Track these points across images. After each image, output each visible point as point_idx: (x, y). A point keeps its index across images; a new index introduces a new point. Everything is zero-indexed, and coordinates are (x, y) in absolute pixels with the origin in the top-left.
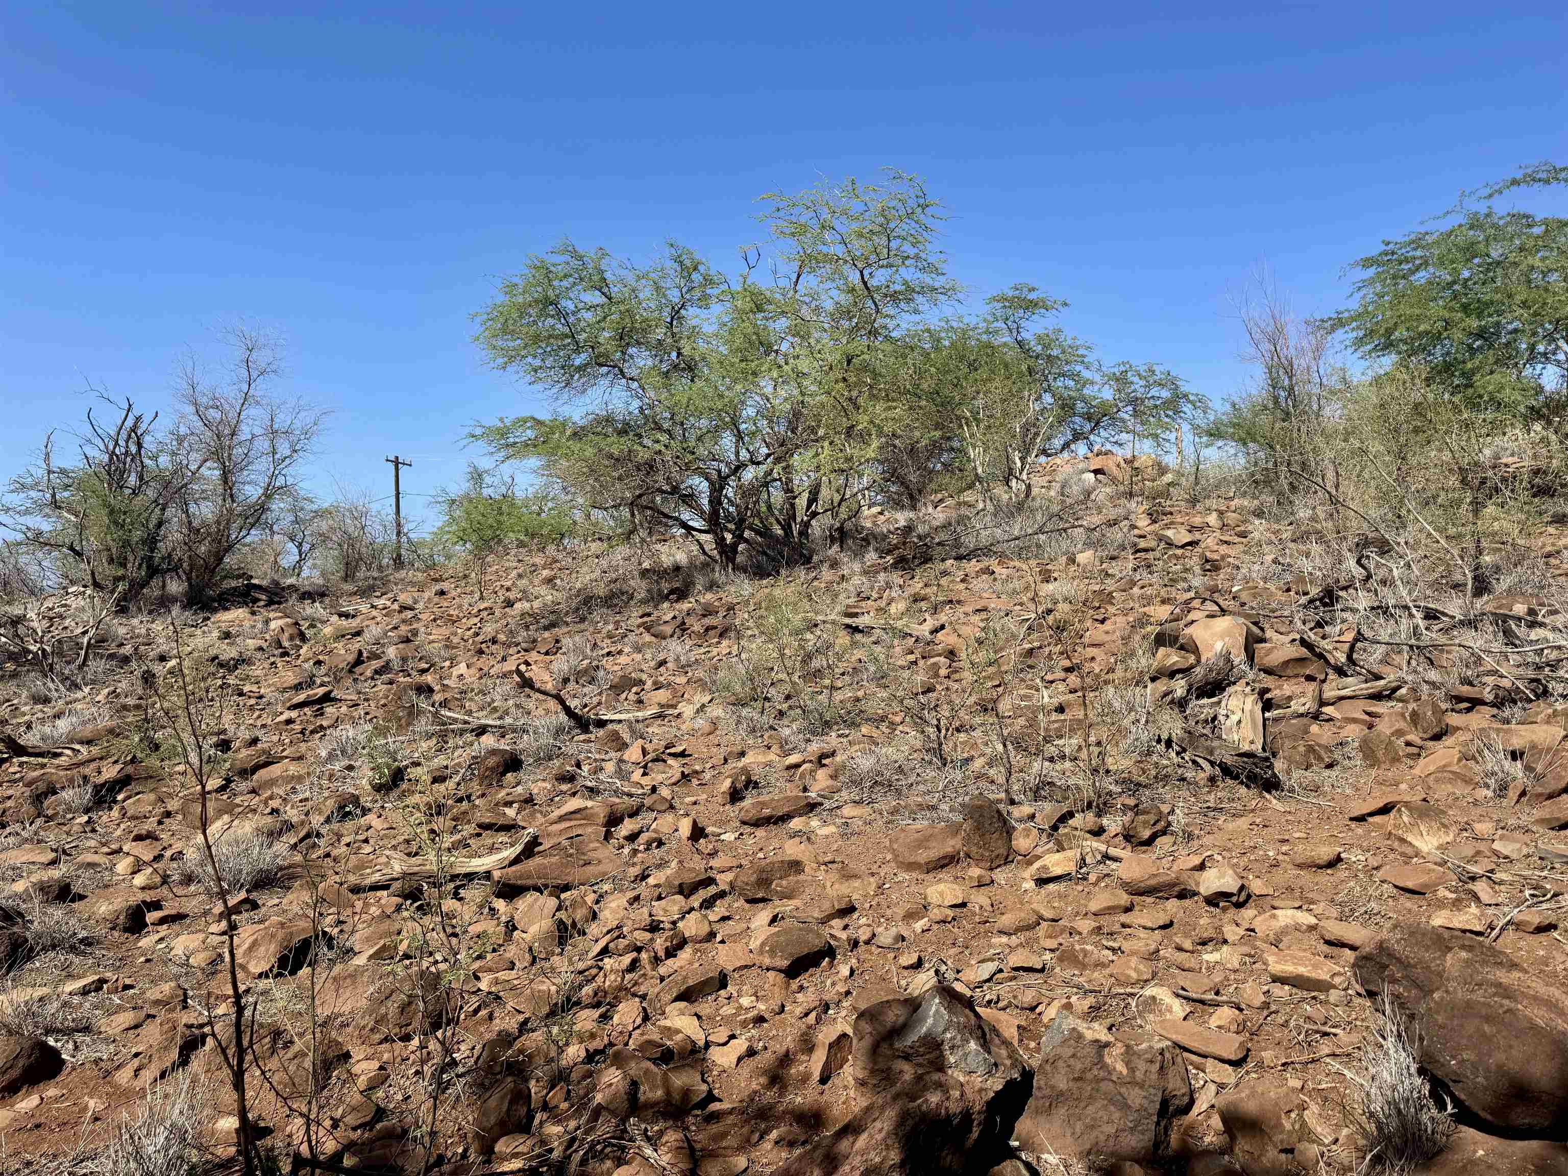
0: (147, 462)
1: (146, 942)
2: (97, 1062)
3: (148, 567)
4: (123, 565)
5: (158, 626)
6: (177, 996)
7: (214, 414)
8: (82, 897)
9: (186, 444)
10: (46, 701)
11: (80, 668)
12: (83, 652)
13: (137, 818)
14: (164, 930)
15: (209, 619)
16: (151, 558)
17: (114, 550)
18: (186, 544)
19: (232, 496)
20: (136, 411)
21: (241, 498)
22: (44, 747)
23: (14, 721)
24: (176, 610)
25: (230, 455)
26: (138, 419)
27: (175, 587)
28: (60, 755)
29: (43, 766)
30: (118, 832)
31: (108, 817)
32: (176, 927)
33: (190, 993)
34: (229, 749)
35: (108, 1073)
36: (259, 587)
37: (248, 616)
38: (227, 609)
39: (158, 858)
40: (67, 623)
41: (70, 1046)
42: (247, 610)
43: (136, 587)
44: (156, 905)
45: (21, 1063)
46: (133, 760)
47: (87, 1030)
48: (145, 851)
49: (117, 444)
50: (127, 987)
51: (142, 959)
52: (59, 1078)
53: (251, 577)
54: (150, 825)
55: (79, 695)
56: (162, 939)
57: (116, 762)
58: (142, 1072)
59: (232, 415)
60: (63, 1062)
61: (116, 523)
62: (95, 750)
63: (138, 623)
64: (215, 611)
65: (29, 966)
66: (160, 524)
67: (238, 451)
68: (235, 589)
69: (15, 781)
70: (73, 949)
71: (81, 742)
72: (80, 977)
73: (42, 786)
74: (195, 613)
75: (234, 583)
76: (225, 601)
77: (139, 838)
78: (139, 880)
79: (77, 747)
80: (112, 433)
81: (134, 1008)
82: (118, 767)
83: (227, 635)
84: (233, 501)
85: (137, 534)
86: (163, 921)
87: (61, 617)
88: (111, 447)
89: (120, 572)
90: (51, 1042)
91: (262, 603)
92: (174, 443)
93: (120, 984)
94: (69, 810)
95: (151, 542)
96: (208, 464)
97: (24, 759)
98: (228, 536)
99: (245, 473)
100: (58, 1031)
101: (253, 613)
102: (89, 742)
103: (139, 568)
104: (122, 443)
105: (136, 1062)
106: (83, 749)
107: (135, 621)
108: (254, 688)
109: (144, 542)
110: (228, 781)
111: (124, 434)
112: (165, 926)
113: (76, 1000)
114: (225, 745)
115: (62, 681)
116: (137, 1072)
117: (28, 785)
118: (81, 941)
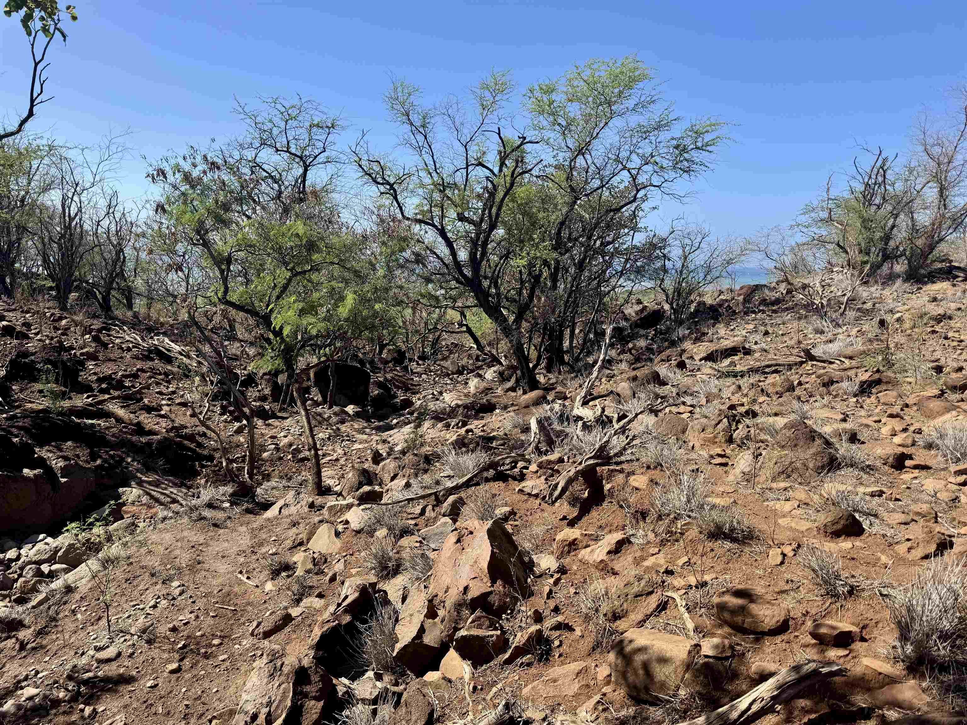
0: (888, 187)
1: (906, 476)
2: (884, 536)
3: (883, 256)
4: (868, 254)
5: (887, 292)
6: (930, 513)
7: (936, 150)
8: (863, 443)
9: (915, 173)
10: (822, 332)
11: (842, 314)
12: (843, 307)
13: (887, 404)
14: (916, 473)
15: (921, 288)
16: (885, 249)
17: (863, 245)
18: (909, 239)
19: (945, 205)
20: (884, 155)
21: (951, 206)
22: (825, 357)
23: (805, 342)
24: (899, 282)
25: (946, 177)
26: (885, 160)
27: (900, 267)
28: (833, 363)
29: (824, 368)
30: (877, 411)
31: (870, 401)
32: (924, 473)
33: (940, 515)
34: (941, 372)
35: (890, 545)
36: (959, 268)
37: (951, 287)
38: (934, 282)
39: (905, 430)
40: (832, 289)
41: (868, 522)
42: (949, 283)
43: (876, 267)
44: (910, 457)
45: (842, 522)
46: (878, 371)
47: (876, 516)
48: (897, 425)
49: (870, 177)
50: (897, 500)
51: (905, 486)
52: (862, 537)
53: (952, 261)
54: (896, 409)
55: (840, 330)
56: (916, 478)
57: (866, 371)
58: (913, 551)
59: (951, 148)
60: (864, 530)
61: (865, 228)
62: (854, 363)
63: (875, 290)
64: (926, 283)
65: (838, 472)
66: (893, 227)
67: (953, 174)
68: (940, 269)
69: (809, 374)
70: (863, 469)
71: (846, 358)
72: (867, 486)
73: (826, 379)
74: (912, 285)
75: (939, 266)
76: (932, 277)
77: (891, 416)
78: (897, 440)
79: (843, 359)
80: (868, 171)
81: (903, 513)
82: (869, 374)
83: (935, 300)
84: (945, 209)
85: (878, 235)
86: (916, 467)
87: (829, 285)
88: (866, 180)
89: (866, 258)
90: (857, 515)
91: (960, 279)
92: (907, 173)
93: (894, 496)
94: (846, 393)
95: (887, 238)
96: (929, 185)
97: (815, 363)
98: (939, 233)
99: (956, 189)
100: (860, 512)
101: (954, 285)
102: (851, 358)
103: (878, 256)
104: (873, 177)
105: (909, 544)
106: (847, 361)
107: (873, 289)
108: (956, 335)
109: (881, 239)
110: (943, 392)
111: (875, 170)
112: (917, 471)
113: (868, 498)
114: (939, 370)
115: (831, 322)
116: (909, 549)
117: (818, 377)
118: (868, 466)
